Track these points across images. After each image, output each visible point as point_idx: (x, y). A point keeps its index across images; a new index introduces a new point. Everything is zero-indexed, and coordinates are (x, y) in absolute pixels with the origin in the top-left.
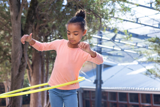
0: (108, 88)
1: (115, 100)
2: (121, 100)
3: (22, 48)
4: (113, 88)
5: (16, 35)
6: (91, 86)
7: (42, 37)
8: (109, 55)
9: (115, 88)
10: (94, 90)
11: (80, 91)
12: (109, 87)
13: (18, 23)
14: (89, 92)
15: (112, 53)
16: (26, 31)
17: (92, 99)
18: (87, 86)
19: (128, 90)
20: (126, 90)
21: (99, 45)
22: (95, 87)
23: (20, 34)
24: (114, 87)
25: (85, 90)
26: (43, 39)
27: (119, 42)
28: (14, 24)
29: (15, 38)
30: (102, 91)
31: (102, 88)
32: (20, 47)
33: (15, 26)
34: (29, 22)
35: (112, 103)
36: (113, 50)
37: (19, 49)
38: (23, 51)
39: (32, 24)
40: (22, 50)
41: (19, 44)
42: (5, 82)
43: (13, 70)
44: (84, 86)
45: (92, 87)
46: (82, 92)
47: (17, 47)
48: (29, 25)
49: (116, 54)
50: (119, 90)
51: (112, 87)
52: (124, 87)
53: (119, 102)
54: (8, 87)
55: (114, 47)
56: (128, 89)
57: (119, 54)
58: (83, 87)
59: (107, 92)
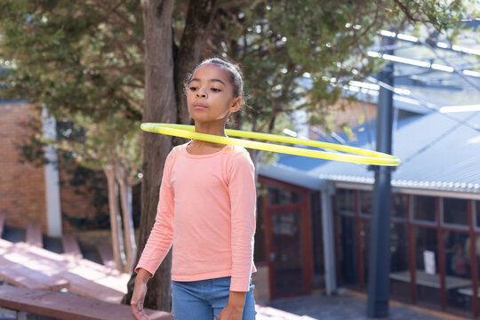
0: (410, 184)
1: (432, 219)
2: (448, 219)
3: (174, 103)
4: (426, 185)
5: (157, 64)
6: (361, 176)
7: (223, 44)
8: (417, 84)
9: (433, 185)
10: (370, 188)
11: (327, 191)
12: (413, 180)
13: (164, 25)
14: (352, 192)
15: (424, 79)
16: (186, 50)
17: (361, 215)
18: (347, 175)
19: (472, 193)
20: (465, 192)
21: (387, 57)
22: (372, 181)
23: (168, 60)
24: (430, 182)
25: (339, 186)
26: (226, 50)
27: (451, 49)
28: (151, 29)
29: (155, 70)
30: (394, 191)
31: (393, 183)
32: (170, 98)
33: (154, 36)
34: (196, 20)
35: (421, 228)
36: (431, 71)
37: (167, 104)
38: (178, 112)
39: (204, 28)
40: (176, 110)
41: (166, 91)
42: (108, 168)
43: (148, 166)
44: (337, 175)
45: (362, 180)
46: (332, 192)
47: (161, 99)
48: (196, 31)
49: (436, 82)
50: (445, 191)
51: (424, 180)
52: (461, 182)
53: (444, 225)
54: (116, 181)
55: (432, 61)
56: (473, 188)
57: (445, 83)
58: (335, 178)
59: (408, 196)
